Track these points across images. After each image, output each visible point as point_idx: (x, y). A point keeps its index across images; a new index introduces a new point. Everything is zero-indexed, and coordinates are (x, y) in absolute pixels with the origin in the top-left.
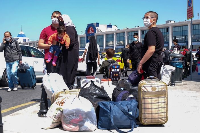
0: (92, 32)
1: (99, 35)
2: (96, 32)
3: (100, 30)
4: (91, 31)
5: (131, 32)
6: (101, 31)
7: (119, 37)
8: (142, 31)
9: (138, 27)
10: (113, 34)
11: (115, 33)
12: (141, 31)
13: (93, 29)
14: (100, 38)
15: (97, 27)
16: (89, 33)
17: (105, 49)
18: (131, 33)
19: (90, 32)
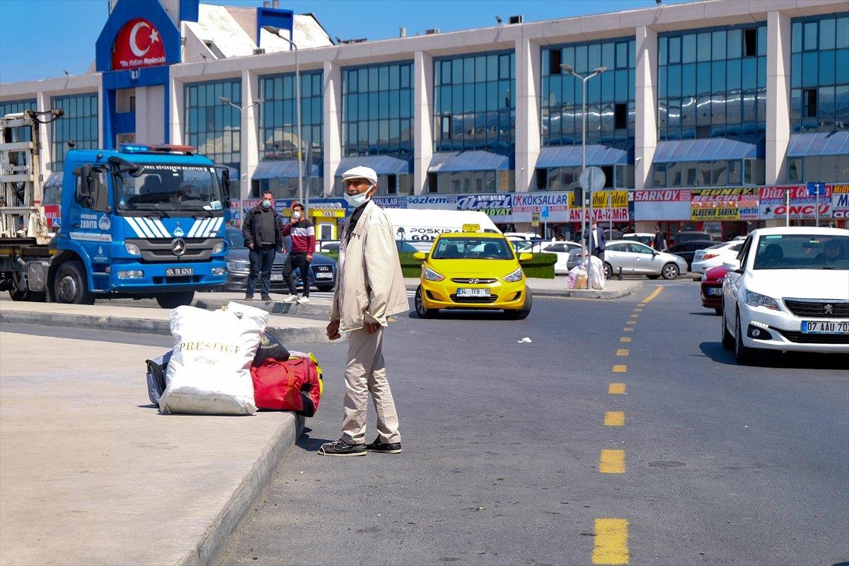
0: (148, 56)
1: (206, 83)
2: (178, 60)
3: (209, 45)
4: (137, 52)
5: (463, 57)
6: (220, 55)
7: (363, 98)
8: (546, 54)
9: (514, 20)
10: (320, 72)
11: (334, 63)
12: (542, 48)
13: (154, 36)
14: (210, 103)
15: (183, 23)
16: (124, 63)
17: (255, 183)
18: (457, 64)
19: (135, 57)
